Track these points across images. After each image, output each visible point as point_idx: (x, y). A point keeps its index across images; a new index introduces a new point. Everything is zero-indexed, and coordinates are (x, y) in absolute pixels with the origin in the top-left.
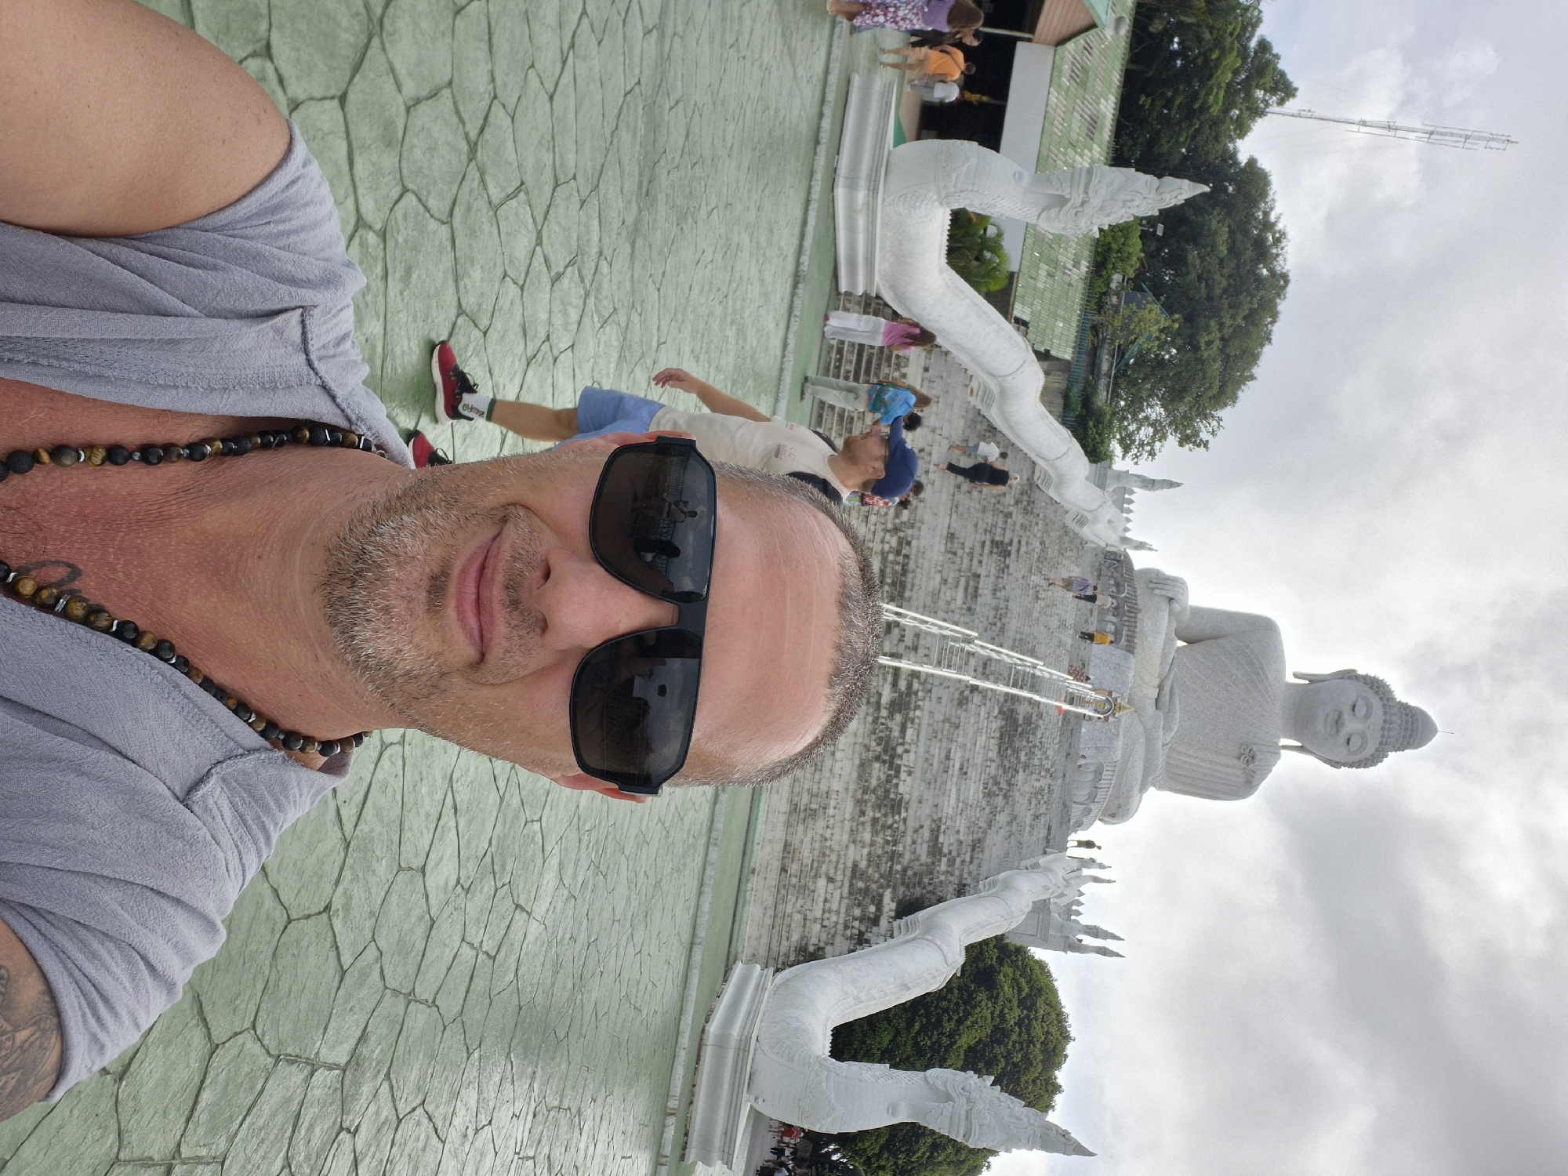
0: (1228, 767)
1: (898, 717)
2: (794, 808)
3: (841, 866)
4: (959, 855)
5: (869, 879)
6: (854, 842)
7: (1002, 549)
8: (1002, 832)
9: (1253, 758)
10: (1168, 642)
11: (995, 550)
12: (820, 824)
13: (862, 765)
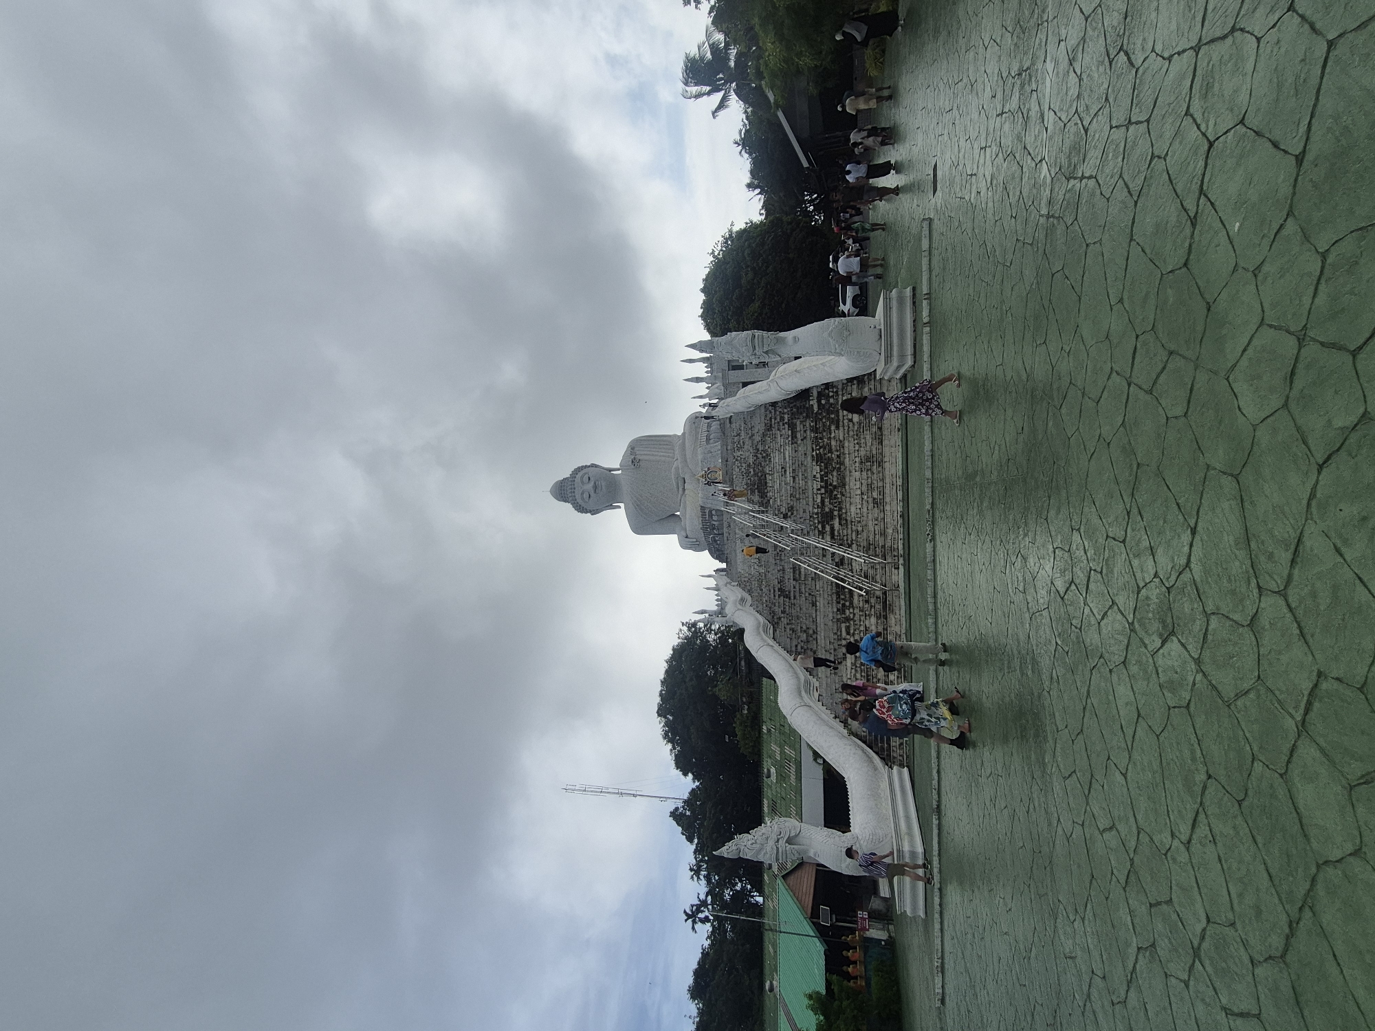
0: (644, 454)
1: (827, 510)
2: (881, 464)
3: (846, 428)
4: (778, 423)
5: (828, 419)
6: (841, 441)
7: (783, 593)
8: (756, 431)
9: (633, 462)
10: (684, 514)
11: (787, 593)
12: (862, 453)
13: (844, 485)
